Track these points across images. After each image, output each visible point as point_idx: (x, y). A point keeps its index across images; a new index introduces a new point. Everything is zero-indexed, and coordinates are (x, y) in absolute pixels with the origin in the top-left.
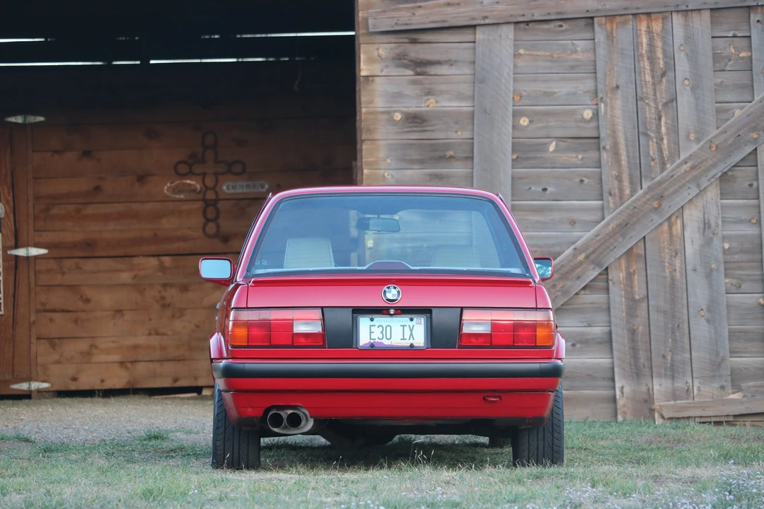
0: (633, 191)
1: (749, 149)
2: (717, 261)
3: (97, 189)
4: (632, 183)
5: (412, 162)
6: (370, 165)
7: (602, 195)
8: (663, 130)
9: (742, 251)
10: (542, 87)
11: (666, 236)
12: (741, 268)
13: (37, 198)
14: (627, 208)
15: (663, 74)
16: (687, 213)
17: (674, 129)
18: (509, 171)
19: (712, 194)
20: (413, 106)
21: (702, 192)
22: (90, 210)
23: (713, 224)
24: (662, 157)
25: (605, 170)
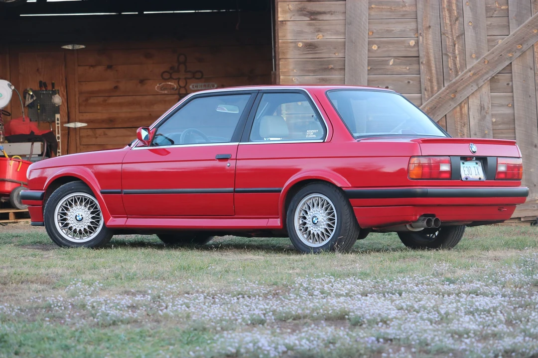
0: (439, 88)
1: (507, 63)
2: (488, 129)
4: (438, 83)
5: (309, 71)
6: (284, 73)
7: (421, 90)
8: (457, 52)
9: (503, 123)
10: (385, 27)
11: (458, 114)
12: (502, 133)
14: (435, 98)
15: (457, 19)
16: (470, 100)
17: (463, 51)
18: (366, 76)
19: (486, 89)
20: (309, 39)
21: (480, 88)
23: (486, 107)
24: (456, 68)
25: (423, 76)
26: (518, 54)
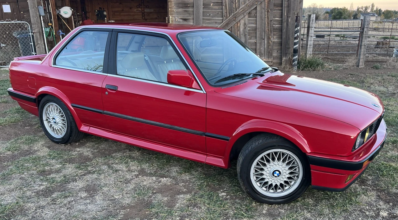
0: (230, 16)
1: (255, 6)
2: (247, 32)
3: (123, 10)
4: (229, 14)
5: (180, 7)
6: (171, 8)
7: (223, 16)
8: (237, 1)
9: (252, 30)
11: (236, 26)
12: (252, 34)
13: (112, 11)
14: (228, 20)
16: (241, 21)
17: (239, 1)
18: (202, 10)
19: (247, 17)
21: (244, 16)
22: (122, 14)
23: (246, 24)
24: (236, 8)
25: (223, 11)
26: (259, 3)
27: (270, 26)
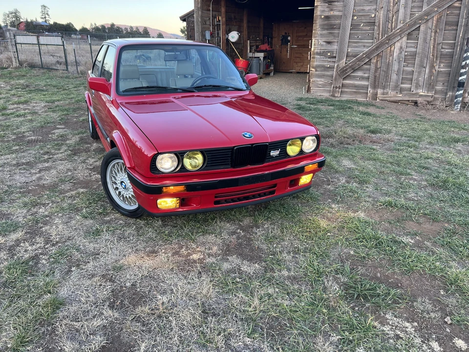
0: (382, 38)
1: (418, 26)
2: (402, 58)
4: (382, 35)
5: (325, 29)
6: (315, 30)
7: (373, 39)
8: (394, 20)
9: (410, 56)
10: (362, 8)
11: (389, 50)
12: (409, 60)
14: (379, 42)
15: (396, 4)
16: (396, 44)
17: (397, 20)
18: (349, 32)
19: (405, 39)
20: (327, 14)
21: (402, 38)
23: (403, 47)
24: (392, 28)
25: (375, 32)
26: (425, 21)
27: (437, 51)
